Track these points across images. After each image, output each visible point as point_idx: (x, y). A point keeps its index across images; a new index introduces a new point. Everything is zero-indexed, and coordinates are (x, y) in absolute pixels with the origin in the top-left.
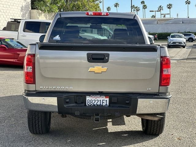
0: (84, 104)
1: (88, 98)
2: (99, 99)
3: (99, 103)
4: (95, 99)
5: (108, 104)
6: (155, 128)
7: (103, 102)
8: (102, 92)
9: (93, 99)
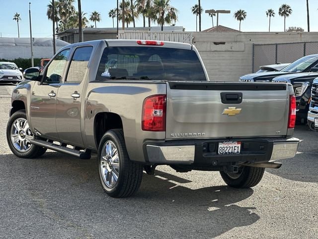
0: (215, 153)
1: (221, 145)
2: (231, 146)
3: (230, 151)
4: (227, 146)
5: (239, 151)
6: (255, 179)
7: (235, 149)
8: (232, 137)
9: (225, 146)
